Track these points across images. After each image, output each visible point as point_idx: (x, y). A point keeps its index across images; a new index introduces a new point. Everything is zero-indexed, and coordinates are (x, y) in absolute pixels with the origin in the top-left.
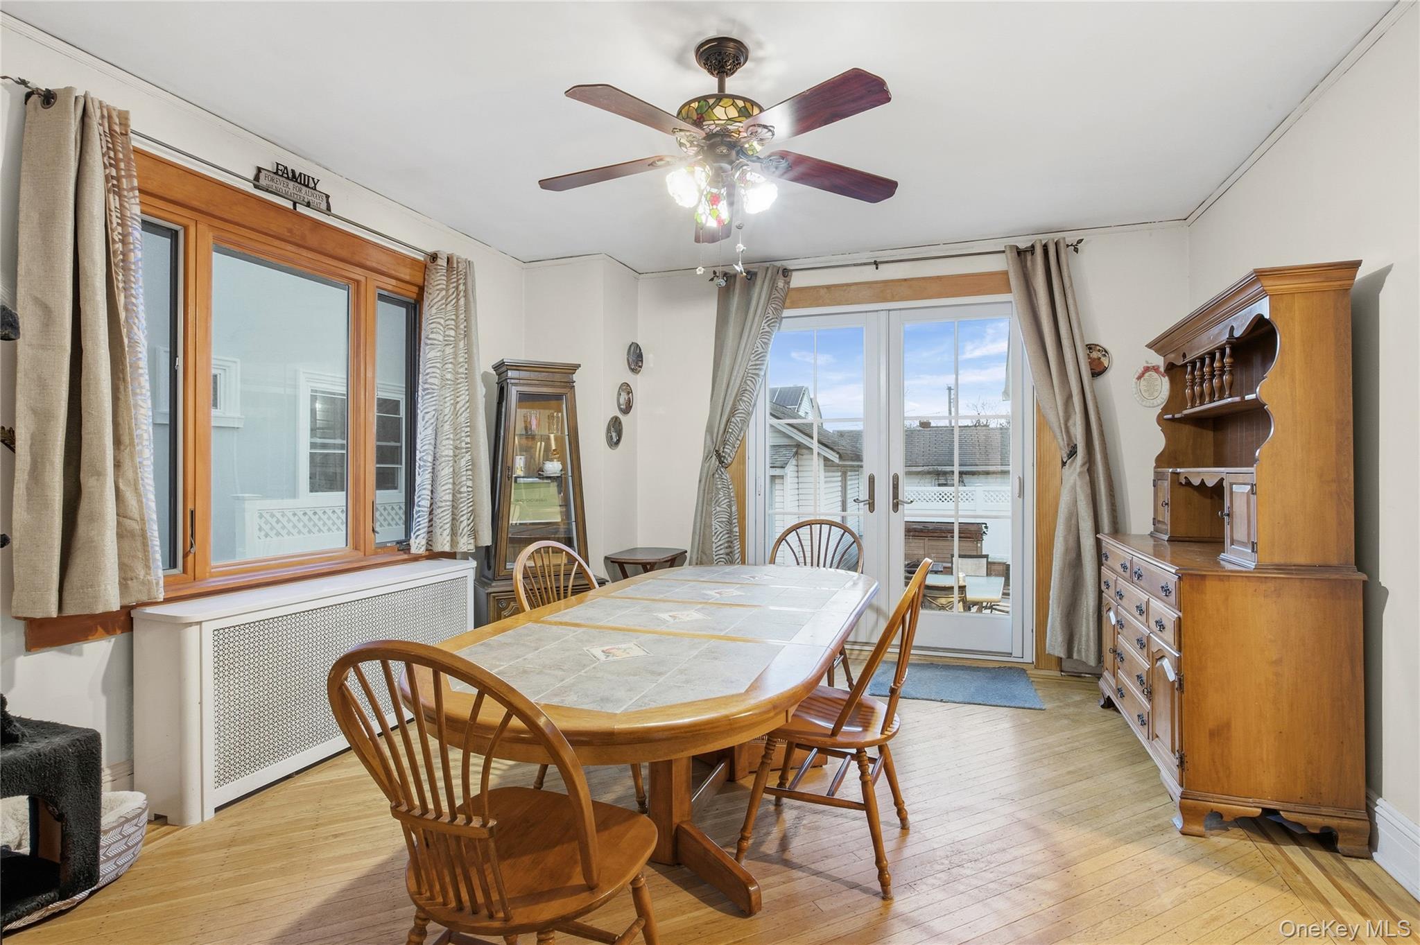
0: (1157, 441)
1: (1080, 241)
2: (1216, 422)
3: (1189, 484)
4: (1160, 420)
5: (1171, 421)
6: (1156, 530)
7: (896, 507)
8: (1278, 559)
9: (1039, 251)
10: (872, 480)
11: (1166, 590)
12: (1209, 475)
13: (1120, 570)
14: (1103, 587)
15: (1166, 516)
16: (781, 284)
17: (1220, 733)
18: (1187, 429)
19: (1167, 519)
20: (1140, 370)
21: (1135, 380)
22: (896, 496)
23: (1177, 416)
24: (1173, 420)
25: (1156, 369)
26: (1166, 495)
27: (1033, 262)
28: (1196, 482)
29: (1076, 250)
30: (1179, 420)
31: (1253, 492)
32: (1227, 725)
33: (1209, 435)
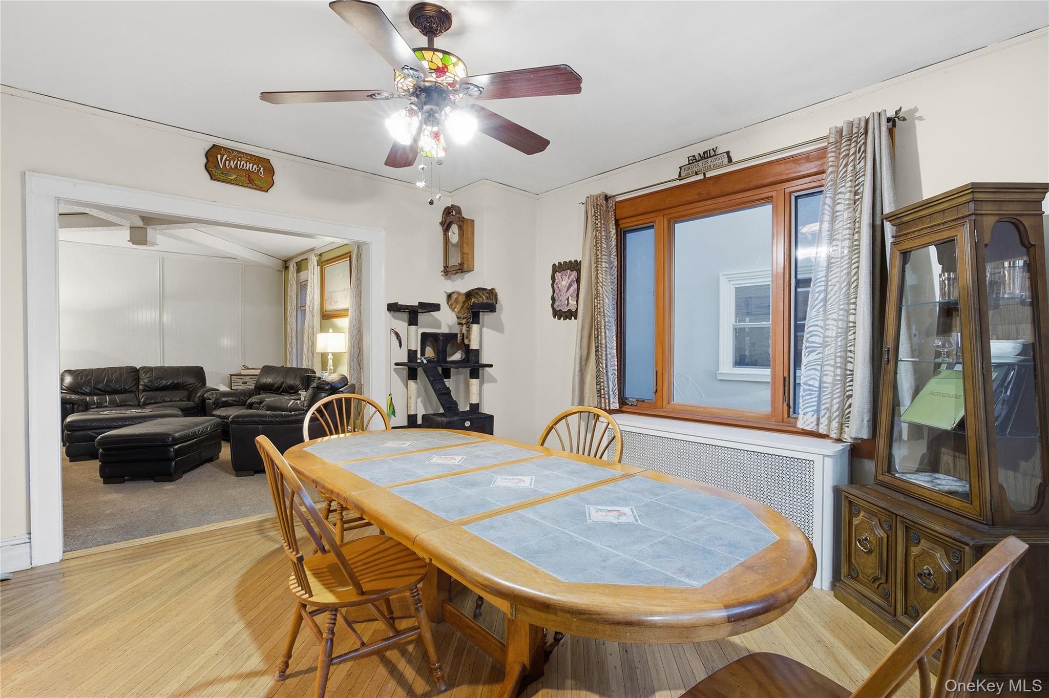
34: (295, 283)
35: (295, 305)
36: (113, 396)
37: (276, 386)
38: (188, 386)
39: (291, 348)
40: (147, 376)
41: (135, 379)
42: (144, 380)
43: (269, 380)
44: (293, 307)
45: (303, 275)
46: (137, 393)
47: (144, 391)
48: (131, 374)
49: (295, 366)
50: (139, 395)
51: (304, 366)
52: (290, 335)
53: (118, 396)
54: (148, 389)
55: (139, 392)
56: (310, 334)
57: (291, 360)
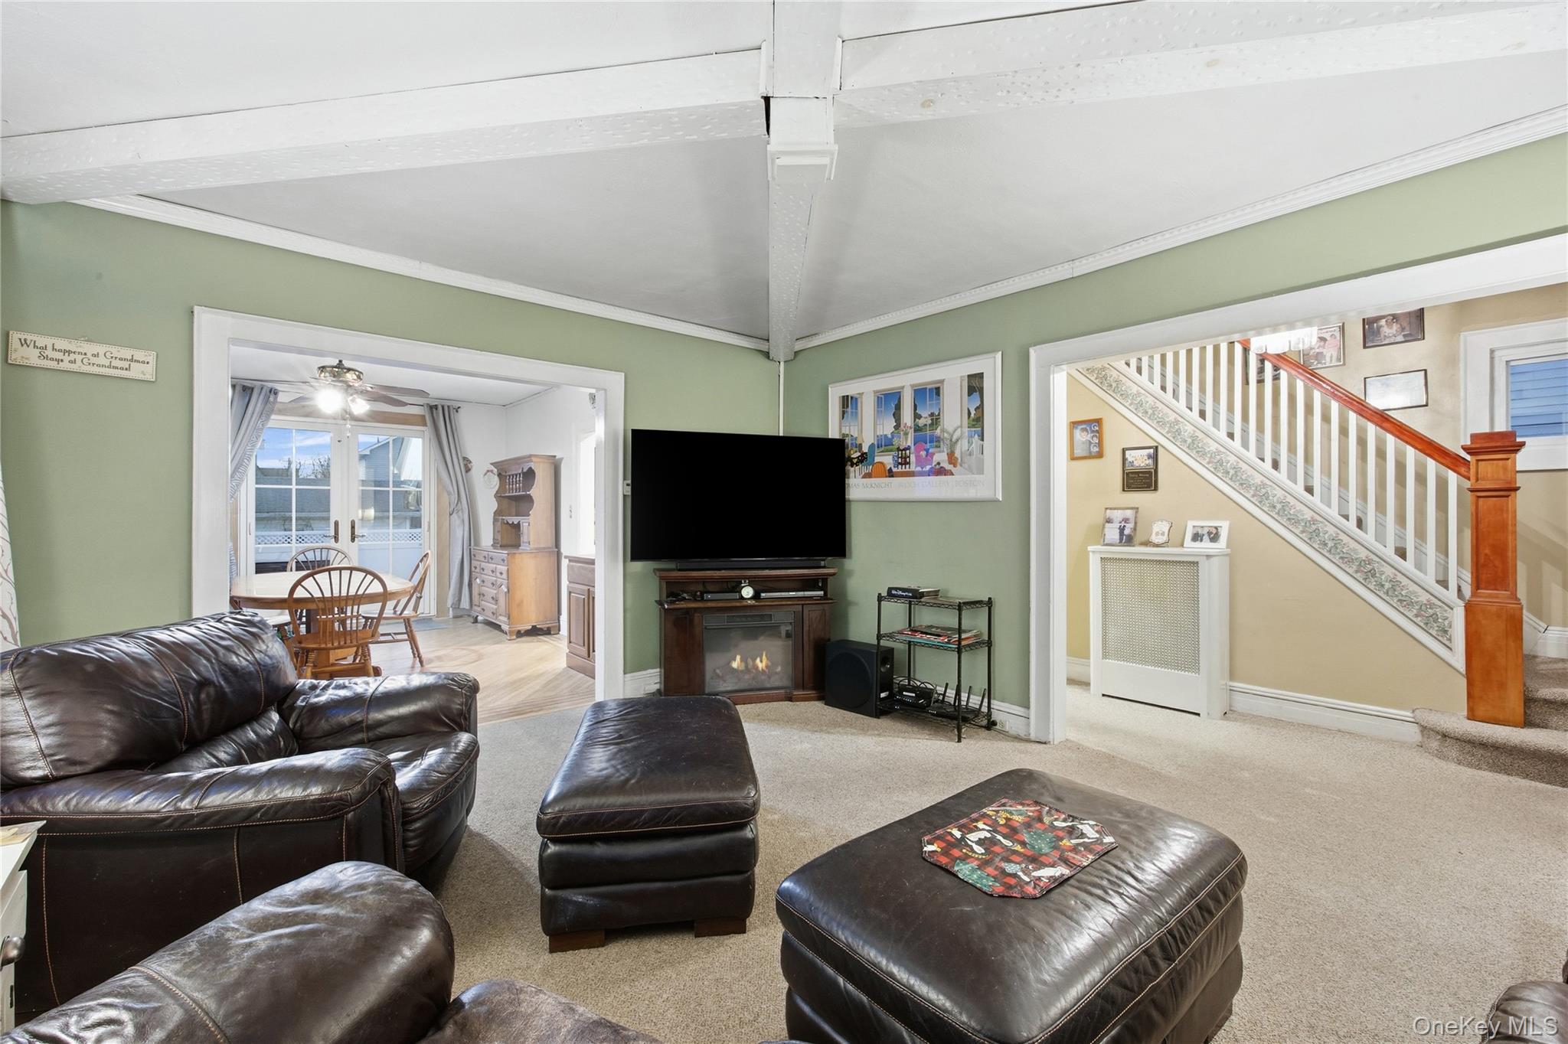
0: (494, 505)
1: (459, 408)
2: (517, 499)
3: (508, 523)
4: (496, 496)
5: (499, 496)
6: (494, 543)
7: (353, 540)
8: (536, 546)
9: (440, 408)
10: (336, 524)
11: (503, 560)
12: (515, 520)
13: (483, 559)
14: (473, 569)
15: (499, 537)
16: (271, 399)
17: (520, 605)
18: (506, 501)
19: (499, 538)
20: (485, 471)
21: (482, 476)
22: (353, 533)
23: (503, 495)
24: (501, 496)
25: (492, 471)
26: (498, 529)
27: (438, 414)
28: (511, 523)
29: (457, 411)
30: (503, 497)
31: (529, 525)
32: (522, 602)
33: (514, 503)
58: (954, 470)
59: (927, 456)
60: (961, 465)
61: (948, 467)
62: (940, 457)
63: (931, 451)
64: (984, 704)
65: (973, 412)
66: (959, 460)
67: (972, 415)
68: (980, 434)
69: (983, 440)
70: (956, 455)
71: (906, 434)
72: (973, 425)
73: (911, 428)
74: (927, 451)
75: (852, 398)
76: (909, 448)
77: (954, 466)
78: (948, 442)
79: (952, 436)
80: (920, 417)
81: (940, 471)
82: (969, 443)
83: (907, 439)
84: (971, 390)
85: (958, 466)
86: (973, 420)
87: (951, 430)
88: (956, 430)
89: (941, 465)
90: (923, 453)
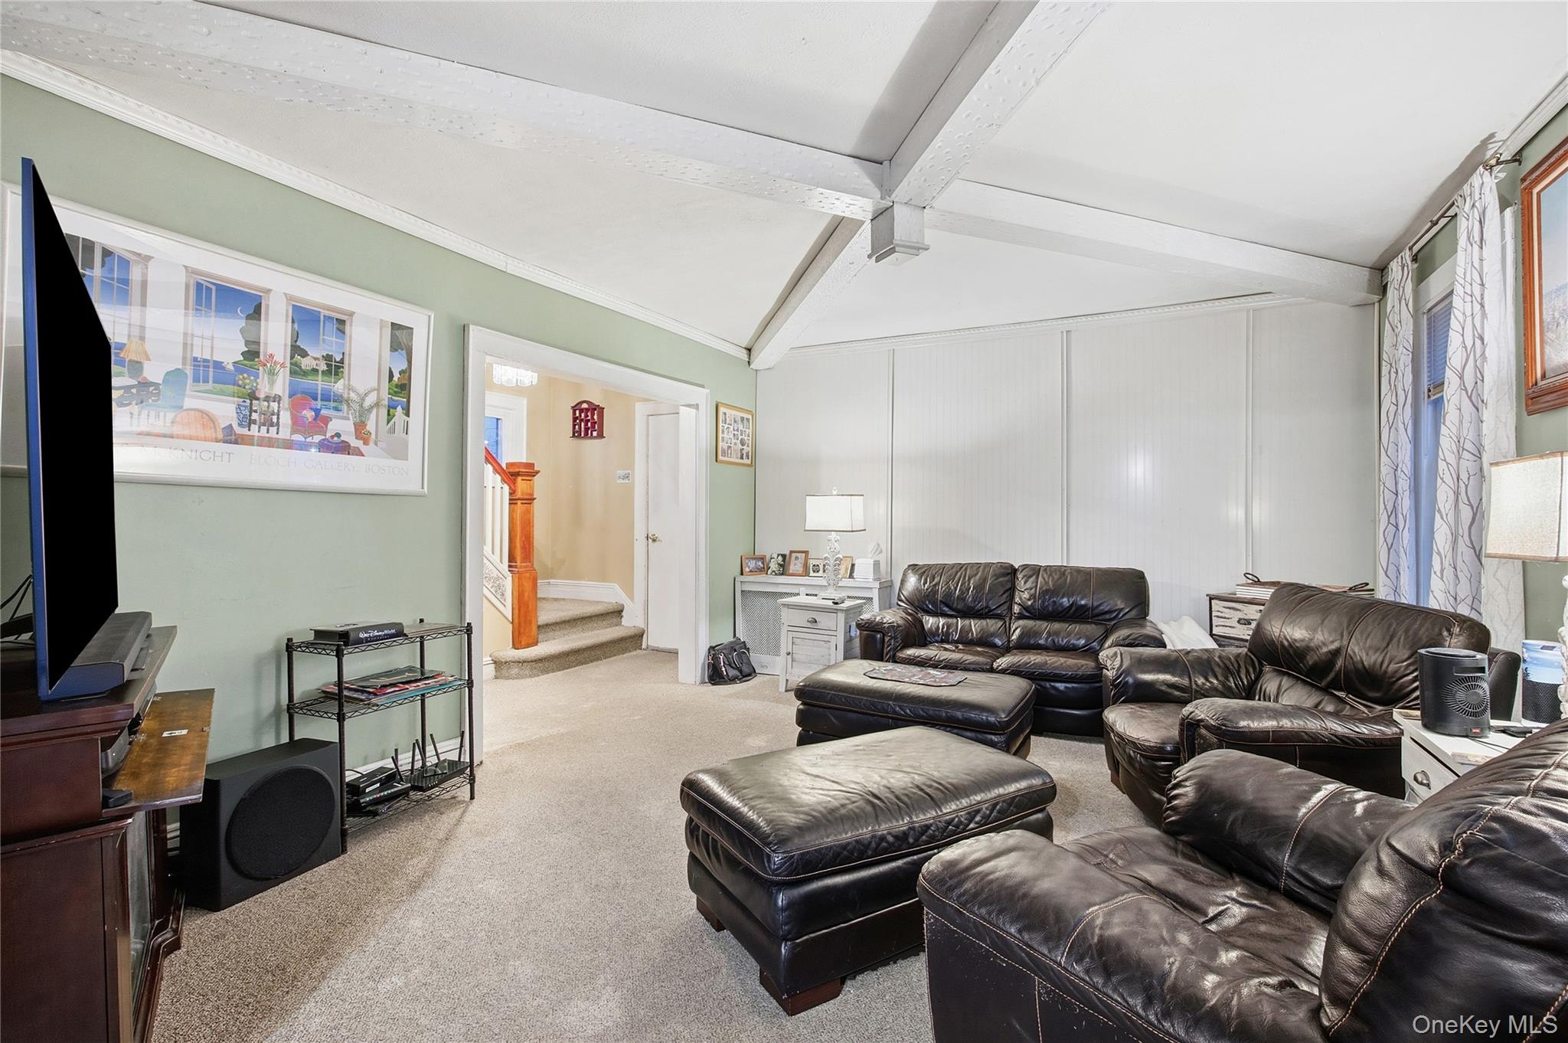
34: (1406, 317)
35: (1409, 386)
36: (967, 622)
37: (1311, 660)
38: (1107, 616)
39: (1391, 529)
40: (1028, 585)
41: (1007, 591)
42: (1024, 594)
43: (1295, 632)
44: (1401, 393)
45: (1436, 285)
46: (1007, 619)
47: (1021, 617)
48: (1001, 579)
49: (1407, 598)
50: (1010, 624)
51: (1437, 600)
52: (1390, 484)
53: (976, 621)
54: (1029, 613)
55: (1011, 619)
56: (1464, 476)
57: (1392, 568)
58: (363, 448)
59: (315, 419)
60: (376, 444)
61: (355, 443)
62: (341, 426)
63: (324, 412)
64: (416, 758)
65: (396, 376)
66: (373, 436)
67: (395, 379)
68: (405, 405)
69: (408, 415)
70: (368, 428)
71: (272, 373)
72: (396, 392)
73: (283, 365)
74: (317, 411)
75: (107, 253)
76: (277, 399)
77: (364, 444)
78: (356, 407)
79: (363, 400)
80: (304, 354)
81: (343, 448)
82: (389, 415)
83: (272, 383)
84: (395, 346)
85: (372, 444)
86: (397, 386)
87: (362, 390)
88: (370, 392)
89: (342, 438)
90: (309, 415)
